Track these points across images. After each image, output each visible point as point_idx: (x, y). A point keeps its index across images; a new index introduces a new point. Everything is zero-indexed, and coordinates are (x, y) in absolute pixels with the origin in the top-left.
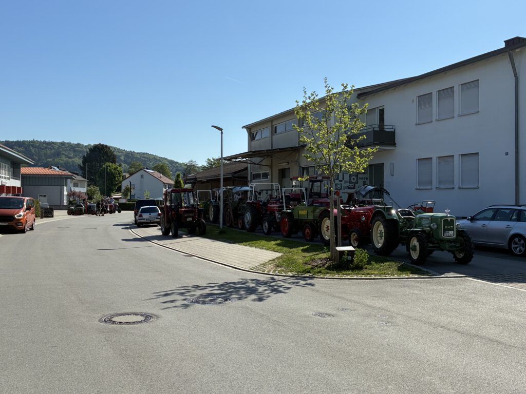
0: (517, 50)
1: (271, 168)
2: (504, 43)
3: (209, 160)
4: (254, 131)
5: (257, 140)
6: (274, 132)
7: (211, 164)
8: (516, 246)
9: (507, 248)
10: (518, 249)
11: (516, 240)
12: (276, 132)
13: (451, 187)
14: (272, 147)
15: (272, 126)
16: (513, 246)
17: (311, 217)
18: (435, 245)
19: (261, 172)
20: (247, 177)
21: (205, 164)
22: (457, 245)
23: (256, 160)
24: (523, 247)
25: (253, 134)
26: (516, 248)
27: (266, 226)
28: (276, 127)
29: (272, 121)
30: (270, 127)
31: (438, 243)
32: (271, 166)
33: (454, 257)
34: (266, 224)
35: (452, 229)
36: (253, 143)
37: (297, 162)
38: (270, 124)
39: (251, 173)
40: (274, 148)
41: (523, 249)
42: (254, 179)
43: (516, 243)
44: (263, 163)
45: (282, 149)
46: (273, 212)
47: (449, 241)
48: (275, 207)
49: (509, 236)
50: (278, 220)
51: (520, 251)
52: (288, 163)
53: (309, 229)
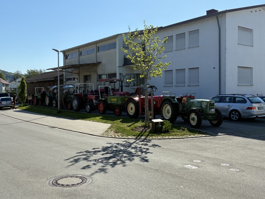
0: (220, 15)
1: (79, 75)
2: (206, 12)
3: (28, 70)
4: (67, 54)
5: (69, 59)
6: (80, 55)
7: (29, 73)
8: (233, 116)
9: (228, 117)
10: (235, 117)
11: (234, 112)
12: (81, 55)
13: (183, 85)
14: (79, 63)
15: (79, 51)
16: (232, 116)
17: (120, 103)
18: (204, 117)
19: (72, 77)
20: (63, 80)
21: (26, 73)
22: (214, 117)
23: (70, 70)
24: (237, 116)
25: (67, 55)
26: (233, 117)
27: (88, 108)
28: (81, 52)
29: (79, 48)
30: (78, 52)
31: (205, 116)
32: (79, 74)
33: (210, 123)
34: (89, 107)
35: (213, 108)
36: (67, 60)
37: (96, 71)
38: (77, 50)
39: (66, 77)
40: (80, 64)
41: (237, 117)
42: (67, 81)
43: (233, 114)
44: (74, 72)
45: (88, 64)
46: (91, 100)
47: (211, 114)
48: (93, 97)
49: (229, 111)
50: (95, 104)
51: (236, 118)
52: (90, 72)
53: (119, 109)
